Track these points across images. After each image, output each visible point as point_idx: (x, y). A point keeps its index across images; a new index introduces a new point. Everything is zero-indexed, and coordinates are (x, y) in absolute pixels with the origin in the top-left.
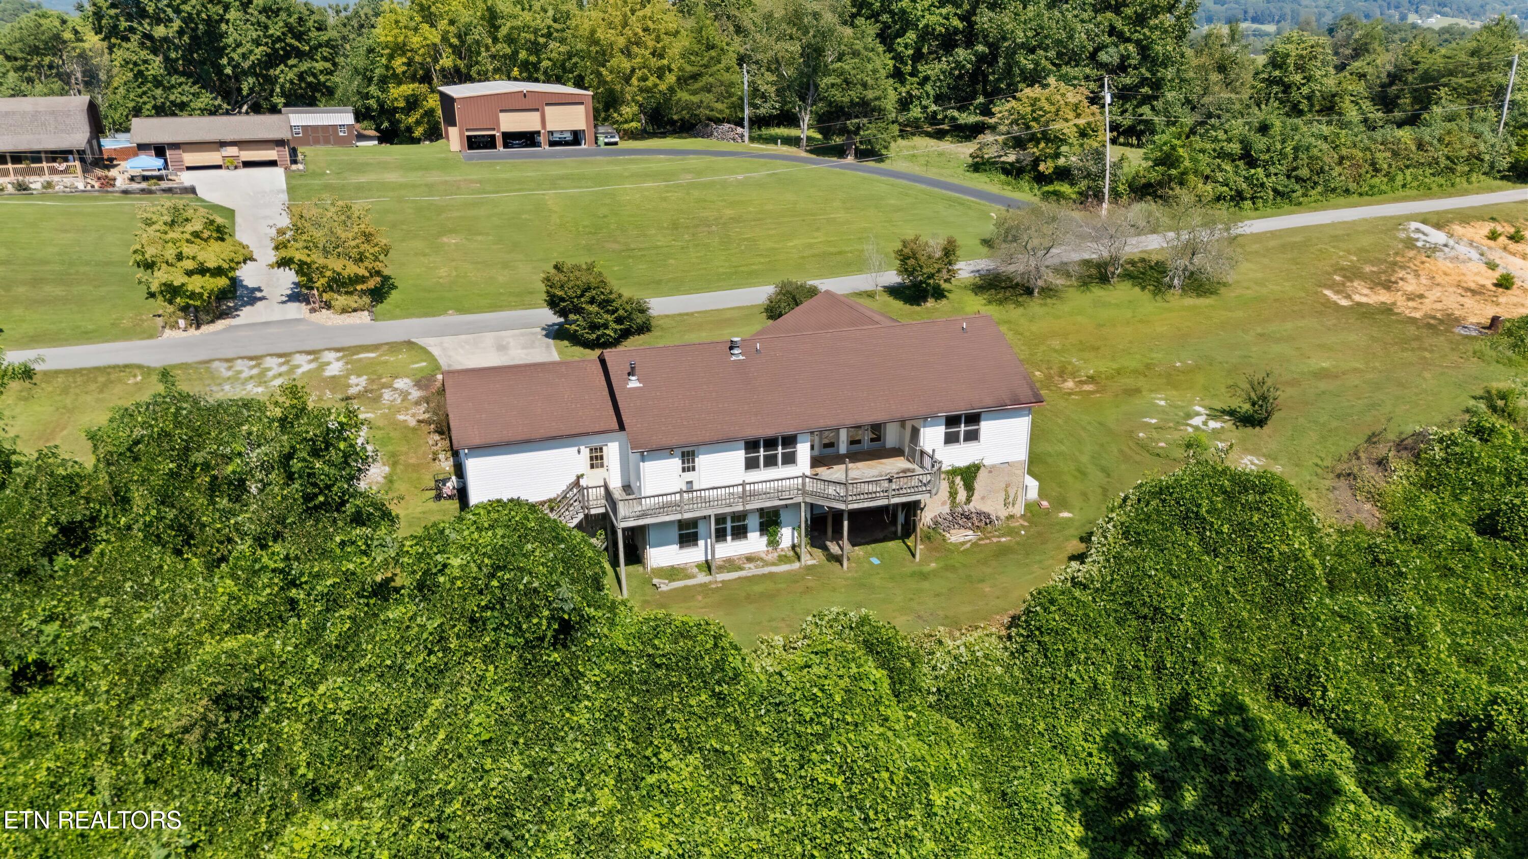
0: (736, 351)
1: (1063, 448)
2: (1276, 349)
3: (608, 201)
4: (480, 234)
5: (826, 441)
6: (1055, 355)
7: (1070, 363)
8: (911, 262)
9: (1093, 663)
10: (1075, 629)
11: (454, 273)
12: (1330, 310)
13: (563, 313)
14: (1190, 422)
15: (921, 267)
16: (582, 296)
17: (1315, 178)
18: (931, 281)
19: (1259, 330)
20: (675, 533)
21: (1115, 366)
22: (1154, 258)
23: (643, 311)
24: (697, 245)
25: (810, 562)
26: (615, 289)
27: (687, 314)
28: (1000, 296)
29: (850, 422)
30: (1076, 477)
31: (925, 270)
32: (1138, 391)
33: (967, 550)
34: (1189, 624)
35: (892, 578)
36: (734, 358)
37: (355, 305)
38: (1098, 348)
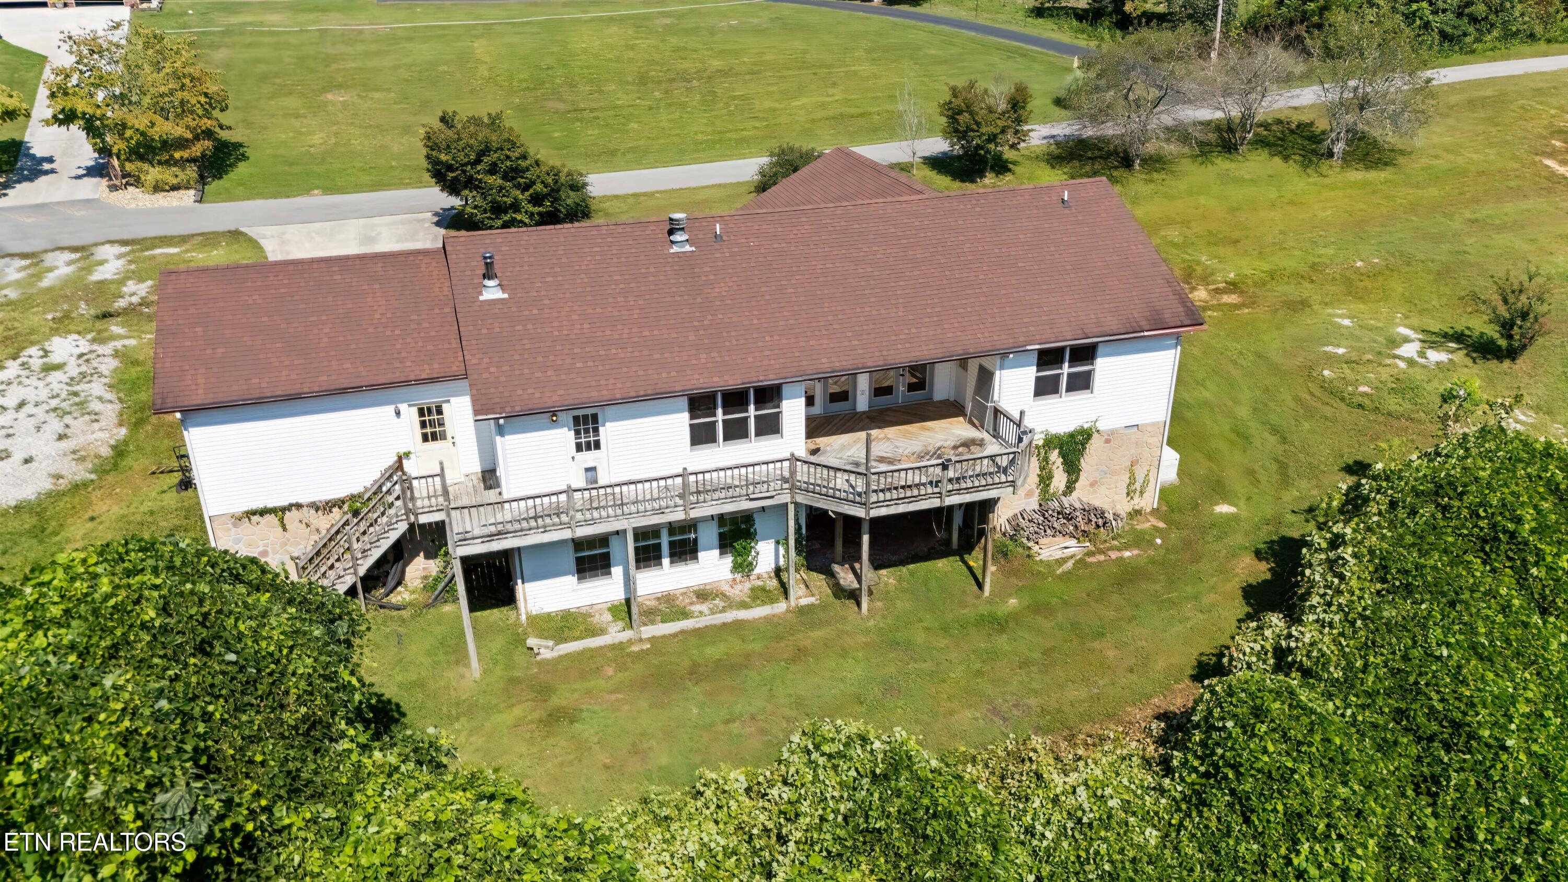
0: (678, 237)
1: (1206, 394)
2: (1501, 240)
3: (555, 49)
4: (377, 90)
5: (835, 389)
6: (1175, 251)
7: (1199, 263)
8: (964, 118)
9: (1340, 837)
10: (1305, 768)
11: (333, 140)
12: (1561, 187)
13: (453, 188)
14: (1398, 352)
15: (978, 124)
16: (478, 161)
17: (1492, 17)
18: (992, 146)
19: (1468, 215)
20: (569, 558)
21: (1266, 267)
22: (1296, 118)
23: (576, 187)
24: (670, 105)
25: (804, 601)
26: (531, 151)
27: (644, 194)
28: (1088, 168)
29: (874, 361)
30: (1233, 443)
31: (984, 130)
32: (1304, 304)
33: (1069, 572)
34: (1522, 756)
35: (945, 629)
36: (675, 249)
37: (175, 181)
38: (1237, 241)
